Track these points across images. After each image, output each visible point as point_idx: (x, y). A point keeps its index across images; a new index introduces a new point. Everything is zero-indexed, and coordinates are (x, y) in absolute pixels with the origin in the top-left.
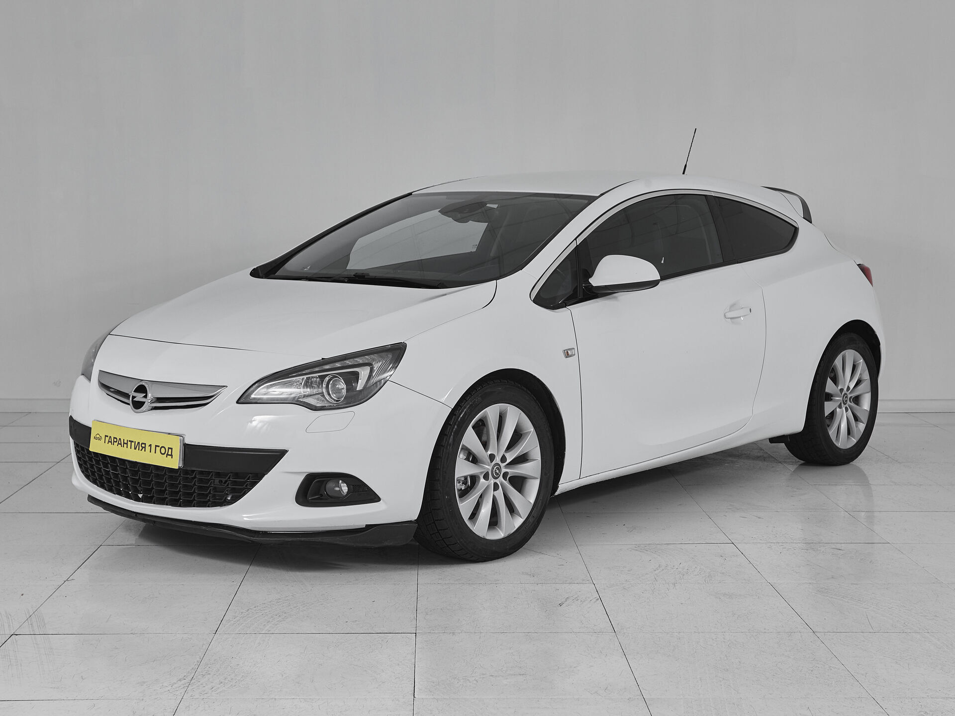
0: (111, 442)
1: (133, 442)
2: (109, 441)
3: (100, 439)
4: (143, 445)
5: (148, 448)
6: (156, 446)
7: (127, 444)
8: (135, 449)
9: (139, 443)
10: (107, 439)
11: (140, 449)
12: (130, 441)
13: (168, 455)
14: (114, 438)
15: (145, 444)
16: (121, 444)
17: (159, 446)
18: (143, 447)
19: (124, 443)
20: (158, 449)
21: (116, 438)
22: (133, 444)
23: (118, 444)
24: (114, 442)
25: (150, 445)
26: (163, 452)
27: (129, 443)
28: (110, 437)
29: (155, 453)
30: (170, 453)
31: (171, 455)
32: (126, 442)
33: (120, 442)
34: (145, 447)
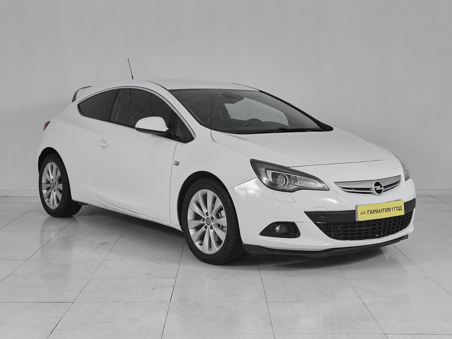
0: (372, 213)
1: (384, 209)
2: (370, 213)
3: (365, 213)
4: (389, 209)
5: (391, 209)
6: (395, 207)
7: (381, 211)
8: (386, 212)
9: (387, 208)
10: (369, 212)
11: (388, 211)
12: (383, 209)
13: (400, 210)
14: (374, 210)
15: (390, 208)
16: (378, 212)
17: (396, 207)
18: (389, 210)
19: (380, 211)
20: (396, 208)
21: (375, 210)
22: (385, 210)
23: (377, 212)
24: (374, 212)
25: (392, 208)
26: (398, 209)
27: (383, 210)
28: (371, 210)
29: (395, 211)
30: (400, 209)
31: (401, 209)
32: (381, 210)
33: (377, 211)
34: (390, 210)
